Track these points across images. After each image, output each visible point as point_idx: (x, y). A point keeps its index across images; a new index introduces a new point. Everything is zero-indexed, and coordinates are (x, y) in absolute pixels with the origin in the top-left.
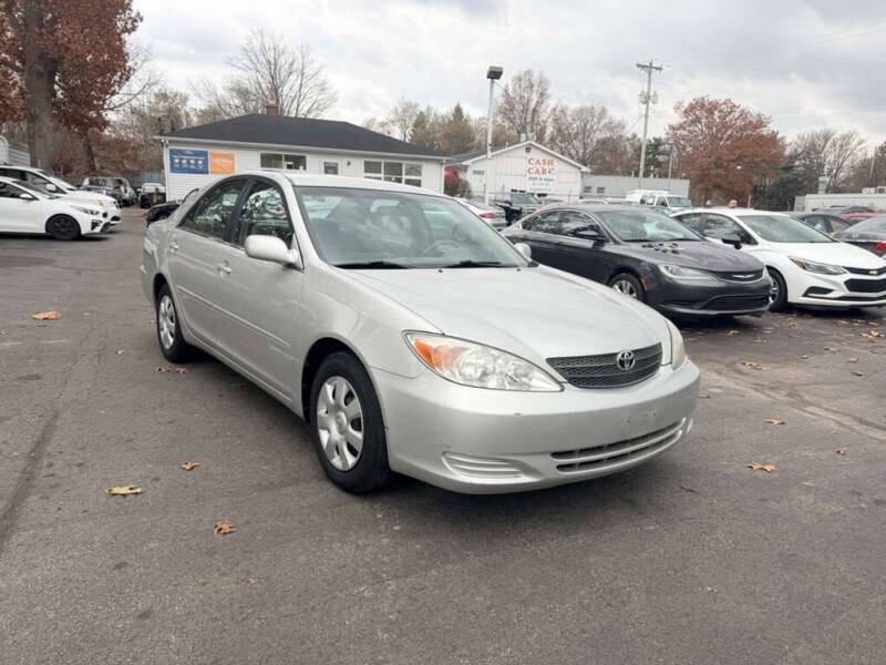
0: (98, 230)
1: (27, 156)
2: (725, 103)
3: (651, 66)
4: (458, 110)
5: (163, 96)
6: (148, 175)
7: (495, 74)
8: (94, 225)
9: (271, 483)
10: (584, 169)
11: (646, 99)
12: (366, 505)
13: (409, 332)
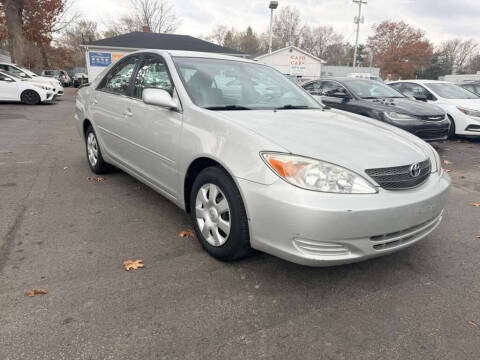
0: (50, 98)
1: (9, 58)
2: (400, 23)
3: (361, 2)
4: (250, 29)
5: (84, 24)
6: (77, 69)
7: (273, 6)
8: (48, 96)
9: (167, 254)
10: (323, 61)
11: (358, 21)
12: (232, 268)
13: (264, 152)
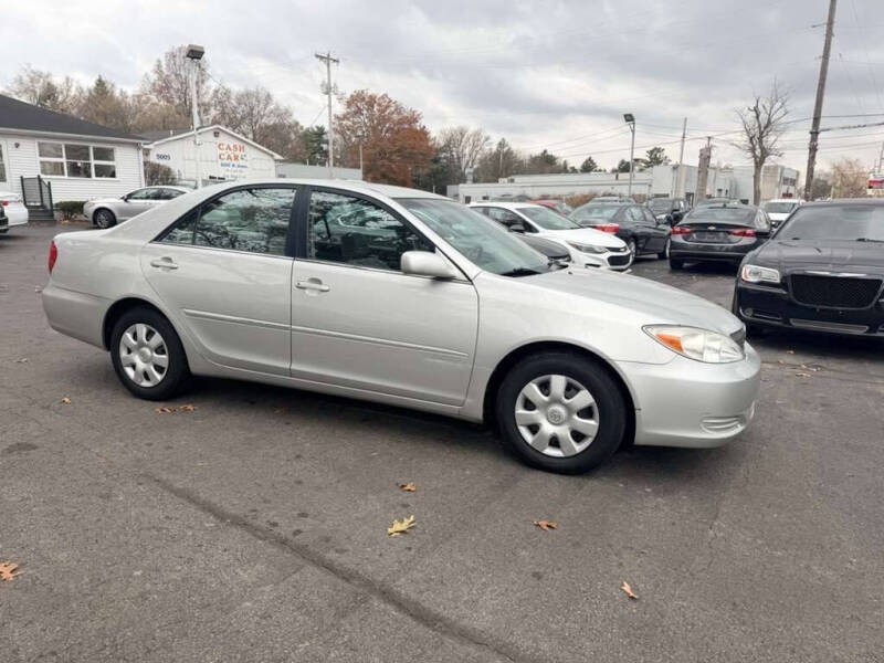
2: (383, 97)
3: (328, 58)
7: (196, 54)
10: (278, 157)
11: (328, 90)
13: (648, 327)
